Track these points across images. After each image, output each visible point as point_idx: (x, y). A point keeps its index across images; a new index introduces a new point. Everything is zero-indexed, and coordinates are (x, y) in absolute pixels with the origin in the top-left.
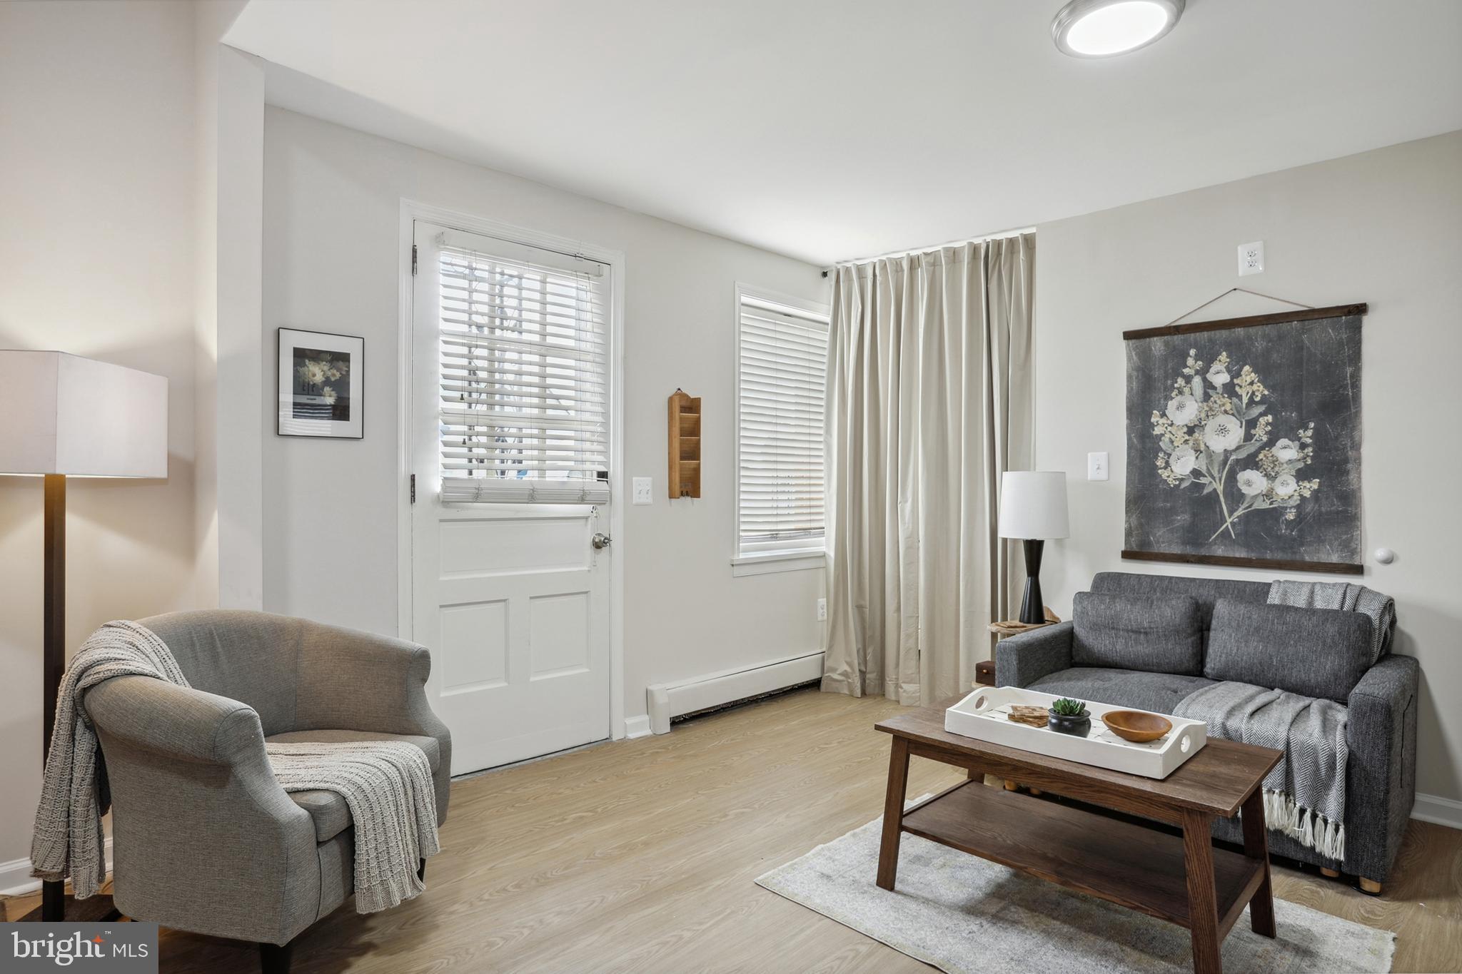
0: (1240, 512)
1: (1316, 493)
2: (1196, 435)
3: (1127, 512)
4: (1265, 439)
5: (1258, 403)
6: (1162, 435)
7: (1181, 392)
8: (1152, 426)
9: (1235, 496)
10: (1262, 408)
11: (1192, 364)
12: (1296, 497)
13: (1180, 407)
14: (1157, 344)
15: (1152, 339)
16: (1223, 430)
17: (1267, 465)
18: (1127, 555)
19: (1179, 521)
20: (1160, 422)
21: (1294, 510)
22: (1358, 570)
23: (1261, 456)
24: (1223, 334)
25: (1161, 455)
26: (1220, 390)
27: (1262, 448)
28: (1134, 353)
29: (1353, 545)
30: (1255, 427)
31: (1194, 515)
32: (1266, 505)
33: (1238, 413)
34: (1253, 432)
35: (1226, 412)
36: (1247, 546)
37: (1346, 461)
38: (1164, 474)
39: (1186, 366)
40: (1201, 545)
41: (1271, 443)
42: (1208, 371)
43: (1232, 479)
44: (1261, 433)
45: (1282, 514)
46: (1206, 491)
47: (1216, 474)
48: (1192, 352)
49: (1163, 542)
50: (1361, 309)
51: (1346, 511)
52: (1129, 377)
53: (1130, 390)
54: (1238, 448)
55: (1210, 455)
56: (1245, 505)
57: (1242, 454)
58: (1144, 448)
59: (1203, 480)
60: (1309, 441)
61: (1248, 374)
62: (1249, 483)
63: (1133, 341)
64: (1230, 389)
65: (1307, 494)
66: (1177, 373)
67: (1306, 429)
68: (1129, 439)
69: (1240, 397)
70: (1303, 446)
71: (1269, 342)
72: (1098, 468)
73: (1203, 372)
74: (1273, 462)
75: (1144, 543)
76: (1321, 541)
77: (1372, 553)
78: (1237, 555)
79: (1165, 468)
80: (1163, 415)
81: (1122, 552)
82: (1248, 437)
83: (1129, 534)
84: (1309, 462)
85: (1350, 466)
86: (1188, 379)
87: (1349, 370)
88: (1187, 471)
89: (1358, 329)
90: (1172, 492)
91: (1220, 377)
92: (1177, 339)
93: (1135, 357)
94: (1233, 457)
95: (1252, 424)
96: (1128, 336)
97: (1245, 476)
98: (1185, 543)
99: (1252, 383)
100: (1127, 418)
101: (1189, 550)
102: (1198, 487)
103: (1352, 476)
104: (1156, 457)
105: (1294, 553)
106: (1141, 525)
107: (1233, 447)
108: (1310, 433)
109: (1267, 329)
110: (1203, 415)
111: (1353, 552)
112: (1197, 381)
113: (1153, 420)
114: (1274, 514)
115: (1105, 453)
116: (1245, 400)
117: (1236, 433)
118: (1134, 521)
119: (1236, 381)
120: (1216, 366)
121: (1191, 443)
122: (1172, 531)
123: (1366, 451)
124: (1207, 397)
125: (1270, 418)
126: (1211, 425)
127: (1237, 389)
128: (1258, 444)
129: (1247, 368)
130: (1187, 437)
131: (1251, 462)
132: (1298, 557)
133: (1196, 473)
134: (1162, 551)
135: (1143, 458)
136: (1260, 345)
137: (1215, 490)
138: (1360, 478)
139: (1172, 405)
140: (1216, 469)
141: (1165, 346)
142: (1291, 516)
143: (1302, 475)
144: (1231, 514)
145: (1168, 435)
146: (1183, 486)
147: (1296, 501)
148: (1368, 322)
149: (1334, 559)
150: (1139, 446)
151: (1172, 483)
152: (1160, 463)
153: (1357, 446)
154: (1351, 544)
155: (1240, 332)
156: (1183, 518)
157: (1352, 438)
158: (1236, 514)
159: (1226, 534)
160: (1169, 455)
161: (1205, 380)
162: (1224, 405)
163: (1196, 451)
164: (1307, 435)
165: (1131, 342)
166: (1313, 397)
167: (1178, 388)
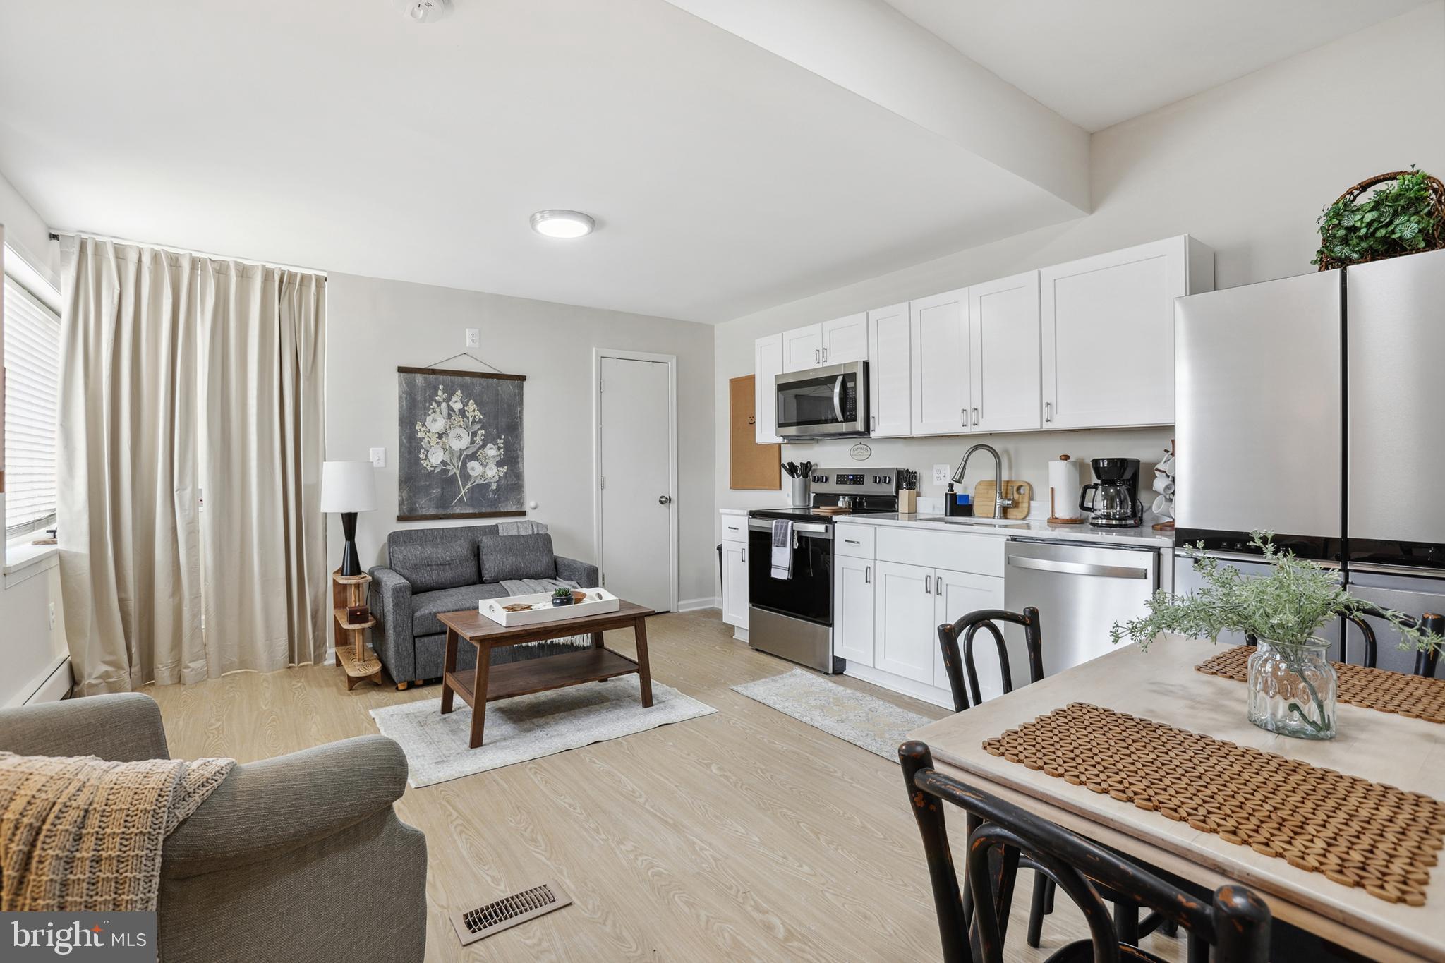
0: (468, 486)
1: (505, 474)
2: (444, 439)
3: (400, 489)
4: (481, 444)
5: (477, 422)
6: (423, 438)
7: (434, 412)
8: (417, 432)
9: (466, 476)
10: (479, 426)
11: (441, 395)
12: (497, 477)
13: (434, 421)
14: (419, 379)
15: (416, 375)
16: (459, 437)
17: (482, 458)
18: (401, 519)
19: (434, 493)
20: (422, 430)
21: (495, 484)
22: (523, 514)
23: (479, 453)
24: (458, 379)
25: (422, 451)
26: (457, 413)
27: (479, 449)
28: (404, 382)
29: (522, 501)
30: (476, 436)
31: (443, 489)
32: (482, 482)
33: (466, 428)
34: (475, 439)
35: (460, 426)
36: (473, 506)
37: (518, 457)
38: (425, 463)
39: (437, 396)
40: (448, 507)
41: (484, 446)
42: (450, 400)
43: (464, 465)
44: (478, 439)
45: (490, 486)
46: (450, 475)
47: (455, 464)
48: (441, 387)
49: (425, 508)
50: (523, 378)
51: (518, 483)
52: (400, 398)
53: (401, 407)
54: (467, 448)
55: (452, 452)
56: (472, 482)
57: (469, 452)
58: (411, 446)
59: (448, 467)
60: (502, 445)
61: (472, 406)
62: (473, 469)
63: (404, 374)
64: (462, 413)
65: (502, 475)
66: (432, 400)
67: (500, 439)
68: (400, 439)
69: (468, 418)
70: (499, 448)
71: (483, 388)
72: (379, 460)
73: (448, 400)
74: (485, 457)
75: (412, 510)
76: (507, 500)
77: (529, 504)
78: (468, 512)
79: (425, 459)
80: (424, 425)
81: (398, 517)
82: (472, 442)
83: (401, 504)
84: (502, 457)
85: (519, 460)
86: (439, 404)
87: (519, 409)
88: (439, 462)
89: (521, 388)
90: (430, 475)
91: (457, 406)
92: (432, 377)
93: (404, 385)
94: (465, 453)
95: (474, 434)
96: (401, 370)
97: (471, 464)
98: (437, 508)
99: (474, 411)
100: (399, 425)
101: (441, 511)
102: (445, 471)
103: (520, 465)
104: (419, 452)
105: (496, 508)
106: (410, 498)
107: (465, 448)
108: (502, 441)
109: (483, 380)
110: (448, 427)
111: (522, 504)
112: (444, 405)
113: (417, 428)
114: (486, 486)
115: (383, 449)
116: (471, 420)
117: (466, 440)
118: (405, 495)
119: (466, 408)
120: (455, 398)
121: (441, 445)
122: (430, 500)
123: (526, 452)
124: (450, 416)
125: (483, 431)
126: (452, 433)
127: (466, 413)
128: (478, 446)
129: (471, 401)
130: (438, 440)
131: (473, 457)
132: (497, 510)
133: (444, 463)
134: (424, 513)
135: (410, 453)
136: (478, 389)
137: (455, 473)
138: (523, 466)
139: (429, 419)
140: (456, 460)
141: (425, 380)
142: (494, 487)
143: (499, 464)
144: (464, 487)
145: (427, 438)
146: (436, 471)
147: (496, 479)
148: (525, 384)
149: (514, 509)
150: (407, 445)
151: (430, 469)
152: (422, 456)
153: (521, 450)
154: (520, 502)
155: (468, 379)
156: (436, 492)
157: (520, 445)
158: (467, 487)
159: (461, 500)
160: (428, 451)
161: (448, 405)
162: (459, 422)
163: (444, 449)
164: (500, 442)
165: (402, 374)
166: (503, 421)
167: (433, 409)
